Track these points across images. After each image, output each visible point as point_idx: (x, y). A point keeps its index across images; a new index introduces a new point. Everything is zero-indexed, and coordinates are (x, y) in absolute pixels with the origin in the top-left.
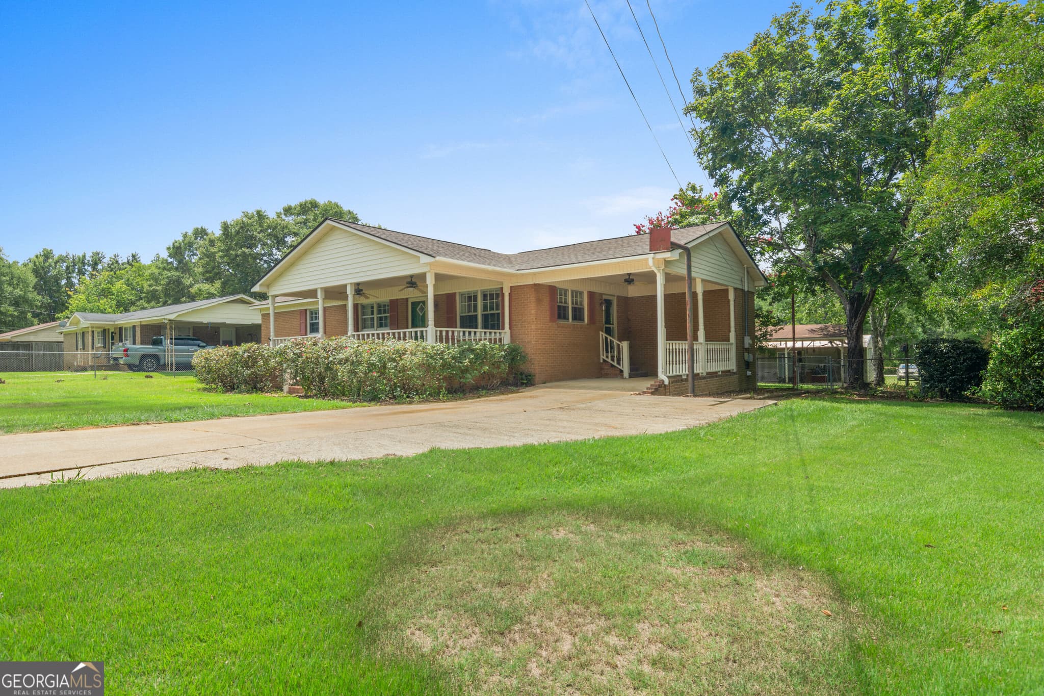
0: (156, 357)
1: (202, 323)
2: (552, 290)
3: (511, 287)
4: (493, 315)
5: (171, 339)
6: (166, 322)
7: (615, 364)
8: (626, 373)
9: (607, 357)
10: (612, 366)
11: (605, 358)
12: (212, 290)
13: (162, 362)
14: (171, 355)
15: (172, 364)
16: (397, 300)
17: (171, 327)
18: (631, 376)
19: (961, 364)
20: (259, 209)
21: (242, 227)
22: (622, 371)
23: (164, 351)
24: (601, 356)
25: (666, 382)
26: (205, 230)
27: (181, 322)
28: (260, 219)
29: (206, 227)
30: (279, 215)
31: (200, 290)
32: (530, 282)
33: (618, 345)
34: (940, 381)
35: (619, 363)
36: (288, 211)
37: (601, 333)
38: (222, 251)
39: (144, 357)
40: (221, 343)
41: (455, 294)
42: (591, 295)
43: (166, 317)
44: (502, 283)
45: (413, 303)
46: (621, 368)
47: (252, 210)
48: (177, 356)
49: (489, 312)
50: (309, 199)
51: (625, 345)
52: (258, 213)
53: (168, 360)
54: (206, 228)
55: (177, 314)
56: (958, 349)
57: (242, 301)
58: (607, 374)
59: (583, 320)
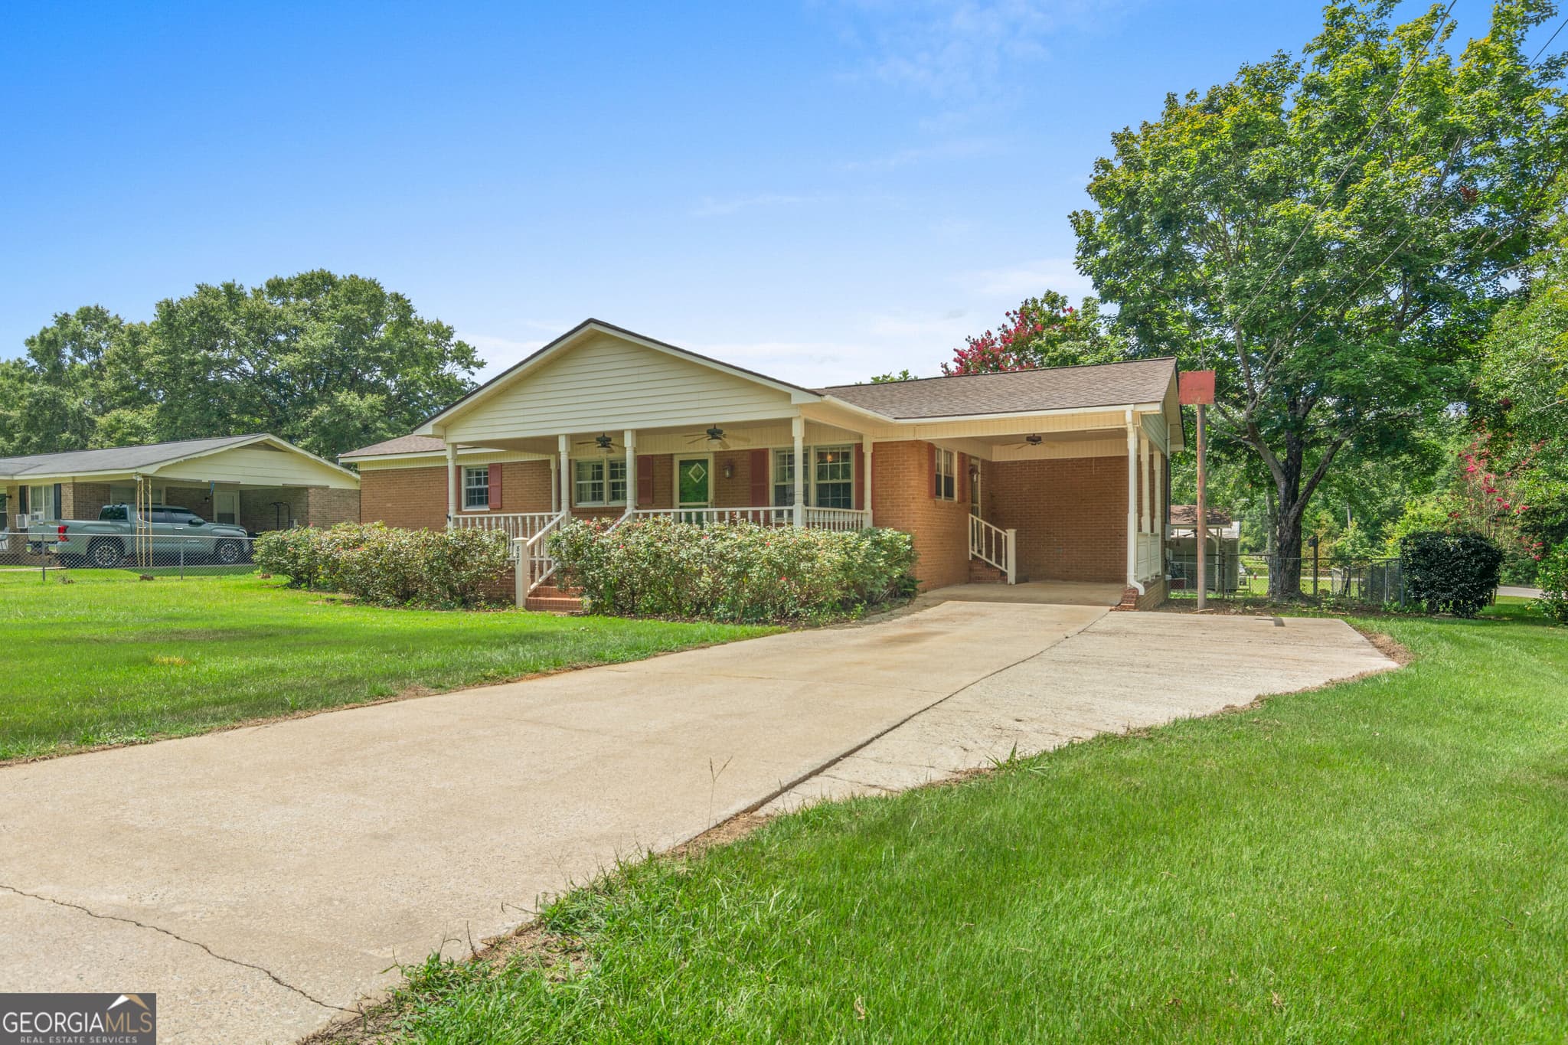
0: (118, 542)
1: (199, 482)
2: (931, 448)
3: (875, 444)
4: (836, 487)
5: (141, 509)
6: (139, 479)
7: (993, 563)
8: (1012, 576)
9: (980, 552)
10: (988, 565)
11: (976, 553)
12: (141, 422)
13: (128, 551)
14: (147, 539)
15: (147, 554)
16: (653, 456)
17: (146, 489)
18: (1021, 579)
19: (1473, 567)
20: (230, 281)
21: (201, 313)
22: (1003, 575)
23: (132, 531)
24: (971, 551)
25: (1142, 592)
26: (102, 313)
27: (163, 480)
28: (230, 299)
29: (104, 305)
30: (258, 293)
31: (119, 421)
32: (909, 437)
33: (998, 535)
34: (1443, 590)
35: (999, 562)
36: (276, 288)
37: (970, 515)
38: (162, 352)
39: (94, 542)
40: (215, 517)
41: (767, 450)
42: (963, 457)
43: (141, 471)
44: (861, 437)
45: (682, 463)
46: (1003, 568)
47: (216, 283)
48: (155, 541)
49: (829, 481)
50: (317, 269)
51: (1010, 535)
52: (229, 288)
53: (142, 547)
54: (106, 308)
55: (157, 467)
56: (1470, 547)
57: (267, 446)
58: (979, 578)
59: (952, 496)
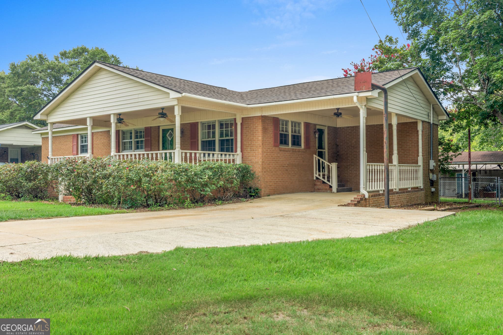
2: (276, 121)
3: (243, 119)
7: (326, 181)
8: (334, 189)
9: (319, 175)
10: (324, 182)
11: (317, 176)
12: (3, 118)
16: (151, 127)
18: (338, 191)
20: (41, 53)
21: (26, 68)
22: (331, 187)
24: (315, 175)
25: (367, 196)
28: (41, 61)
30: (57, 59)
32: (258, 114)
33: (329, 166)
35: (329, 180)
36: (64, 55)
37: (314, 156)
38: (11, 87)
40: (9, 160)
41: (198, 123)
42: (307, 125)
44: (235, 115)
45: (163, 130)
46: (330, 184)
47: (35, 54)
49: (224, 138)
51: (334, 166)
52: (40, 56)
57: (26, 127)
58: (319, 189)
59: (301, 145)
